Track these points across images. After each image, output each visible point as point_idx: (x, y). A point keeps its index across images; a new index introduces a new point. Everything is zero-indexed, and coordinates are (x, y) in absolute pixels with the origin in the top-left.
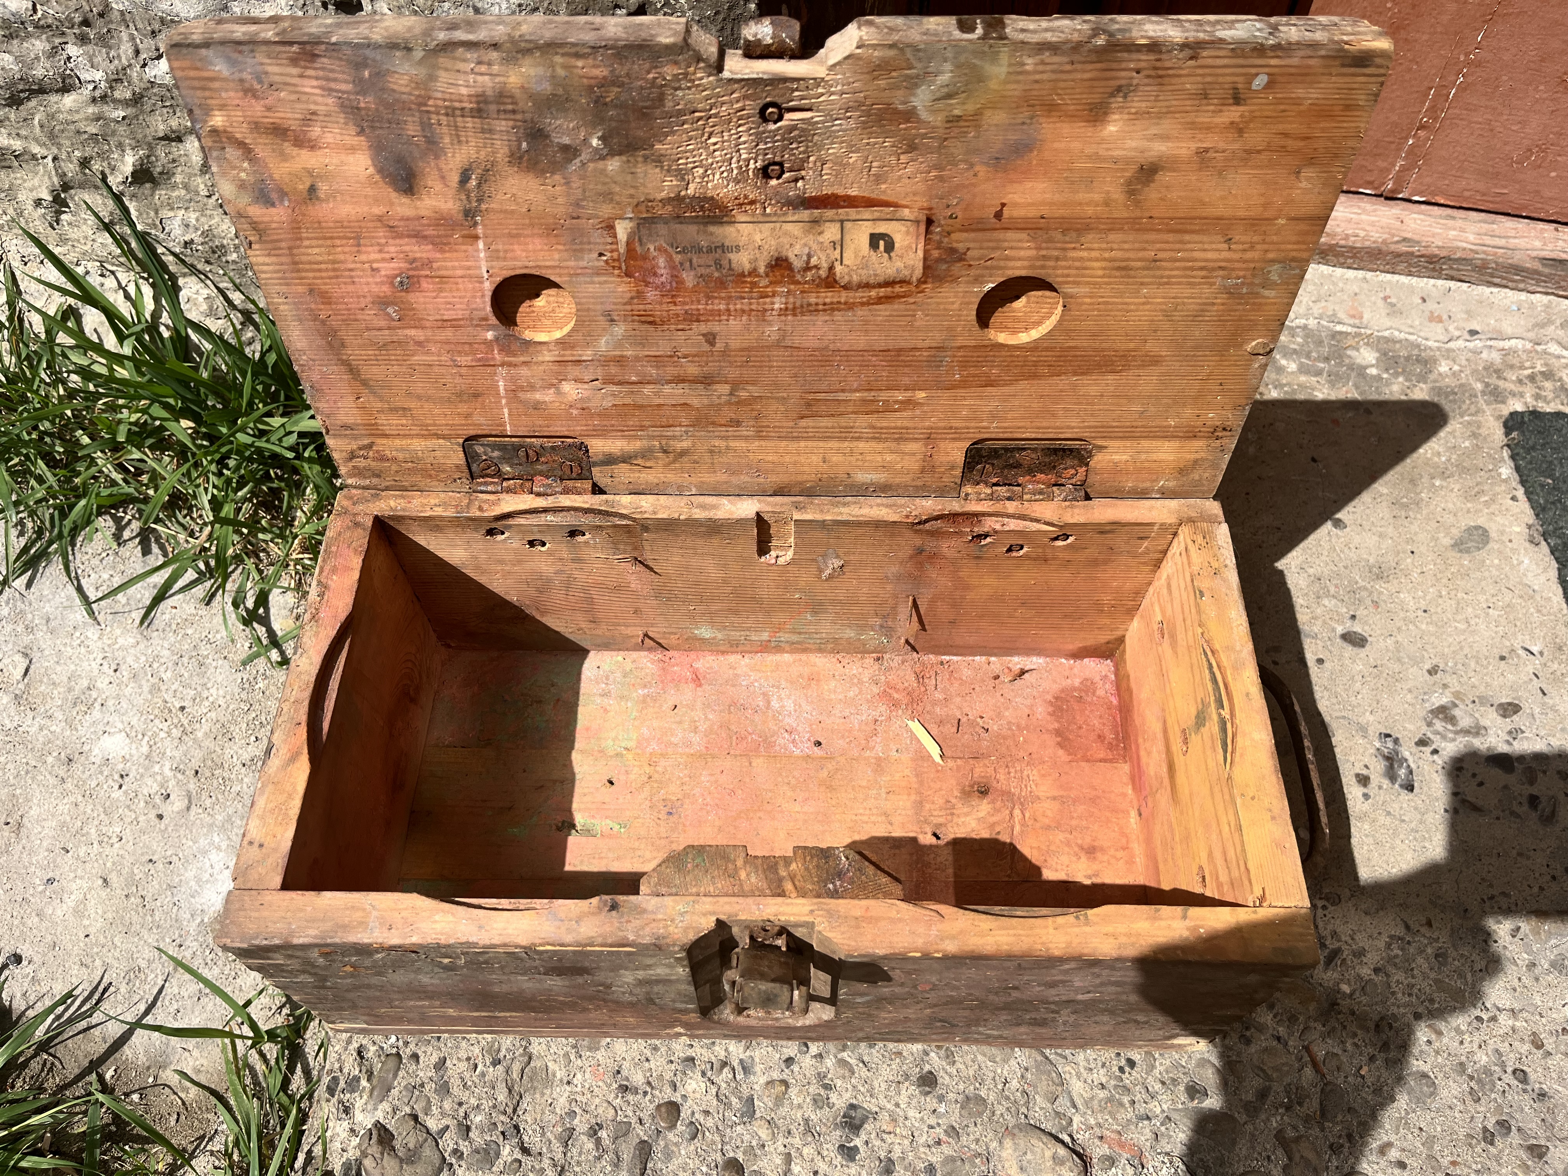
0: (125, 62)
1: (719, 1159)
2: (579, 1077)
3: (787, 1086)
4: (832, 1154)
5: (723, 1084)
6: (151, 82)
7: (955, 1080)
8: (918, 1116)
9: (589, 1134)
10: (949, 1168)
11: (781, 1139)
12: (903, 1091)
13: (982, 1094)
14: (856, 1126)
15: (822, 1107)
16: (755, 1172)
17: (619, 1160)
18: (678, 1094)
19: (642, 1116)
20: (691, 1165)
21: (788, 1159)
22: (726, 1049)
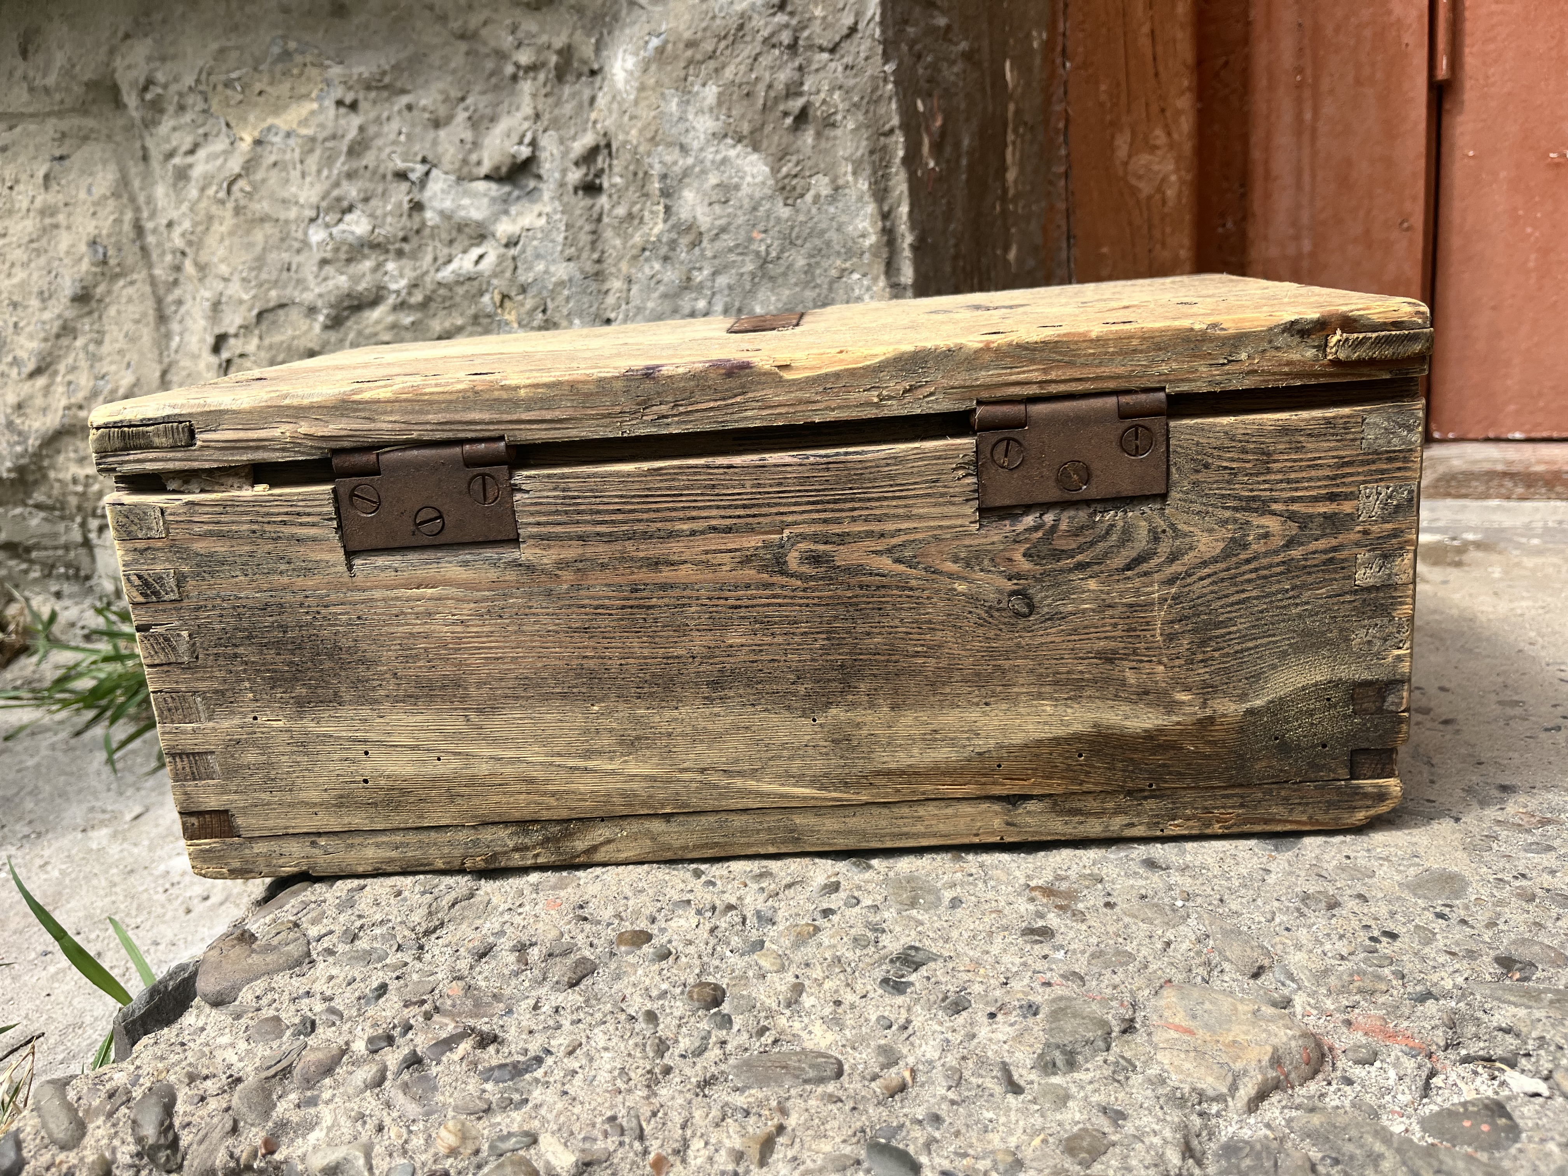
0: (425, 268)
1: (691, 980)
2: (527, 908)
3: (817, 929)
4: (869, 987)
5: (724, 925)
6: (439, 283)
7: (1084, 934)
8: (1018, 961)
9: (514, 949)
10: (1062, 1004)
11: (793, 970)
12: (998, 939)
13: (1129, 949)
14: (914, 963)
15: (865, 947)
16: (743, 996)
17: (544, 979)
18: (655, 926)
19: (596, 941)
20: (647, 982)
21: (798, 989)
22: (739, 898)
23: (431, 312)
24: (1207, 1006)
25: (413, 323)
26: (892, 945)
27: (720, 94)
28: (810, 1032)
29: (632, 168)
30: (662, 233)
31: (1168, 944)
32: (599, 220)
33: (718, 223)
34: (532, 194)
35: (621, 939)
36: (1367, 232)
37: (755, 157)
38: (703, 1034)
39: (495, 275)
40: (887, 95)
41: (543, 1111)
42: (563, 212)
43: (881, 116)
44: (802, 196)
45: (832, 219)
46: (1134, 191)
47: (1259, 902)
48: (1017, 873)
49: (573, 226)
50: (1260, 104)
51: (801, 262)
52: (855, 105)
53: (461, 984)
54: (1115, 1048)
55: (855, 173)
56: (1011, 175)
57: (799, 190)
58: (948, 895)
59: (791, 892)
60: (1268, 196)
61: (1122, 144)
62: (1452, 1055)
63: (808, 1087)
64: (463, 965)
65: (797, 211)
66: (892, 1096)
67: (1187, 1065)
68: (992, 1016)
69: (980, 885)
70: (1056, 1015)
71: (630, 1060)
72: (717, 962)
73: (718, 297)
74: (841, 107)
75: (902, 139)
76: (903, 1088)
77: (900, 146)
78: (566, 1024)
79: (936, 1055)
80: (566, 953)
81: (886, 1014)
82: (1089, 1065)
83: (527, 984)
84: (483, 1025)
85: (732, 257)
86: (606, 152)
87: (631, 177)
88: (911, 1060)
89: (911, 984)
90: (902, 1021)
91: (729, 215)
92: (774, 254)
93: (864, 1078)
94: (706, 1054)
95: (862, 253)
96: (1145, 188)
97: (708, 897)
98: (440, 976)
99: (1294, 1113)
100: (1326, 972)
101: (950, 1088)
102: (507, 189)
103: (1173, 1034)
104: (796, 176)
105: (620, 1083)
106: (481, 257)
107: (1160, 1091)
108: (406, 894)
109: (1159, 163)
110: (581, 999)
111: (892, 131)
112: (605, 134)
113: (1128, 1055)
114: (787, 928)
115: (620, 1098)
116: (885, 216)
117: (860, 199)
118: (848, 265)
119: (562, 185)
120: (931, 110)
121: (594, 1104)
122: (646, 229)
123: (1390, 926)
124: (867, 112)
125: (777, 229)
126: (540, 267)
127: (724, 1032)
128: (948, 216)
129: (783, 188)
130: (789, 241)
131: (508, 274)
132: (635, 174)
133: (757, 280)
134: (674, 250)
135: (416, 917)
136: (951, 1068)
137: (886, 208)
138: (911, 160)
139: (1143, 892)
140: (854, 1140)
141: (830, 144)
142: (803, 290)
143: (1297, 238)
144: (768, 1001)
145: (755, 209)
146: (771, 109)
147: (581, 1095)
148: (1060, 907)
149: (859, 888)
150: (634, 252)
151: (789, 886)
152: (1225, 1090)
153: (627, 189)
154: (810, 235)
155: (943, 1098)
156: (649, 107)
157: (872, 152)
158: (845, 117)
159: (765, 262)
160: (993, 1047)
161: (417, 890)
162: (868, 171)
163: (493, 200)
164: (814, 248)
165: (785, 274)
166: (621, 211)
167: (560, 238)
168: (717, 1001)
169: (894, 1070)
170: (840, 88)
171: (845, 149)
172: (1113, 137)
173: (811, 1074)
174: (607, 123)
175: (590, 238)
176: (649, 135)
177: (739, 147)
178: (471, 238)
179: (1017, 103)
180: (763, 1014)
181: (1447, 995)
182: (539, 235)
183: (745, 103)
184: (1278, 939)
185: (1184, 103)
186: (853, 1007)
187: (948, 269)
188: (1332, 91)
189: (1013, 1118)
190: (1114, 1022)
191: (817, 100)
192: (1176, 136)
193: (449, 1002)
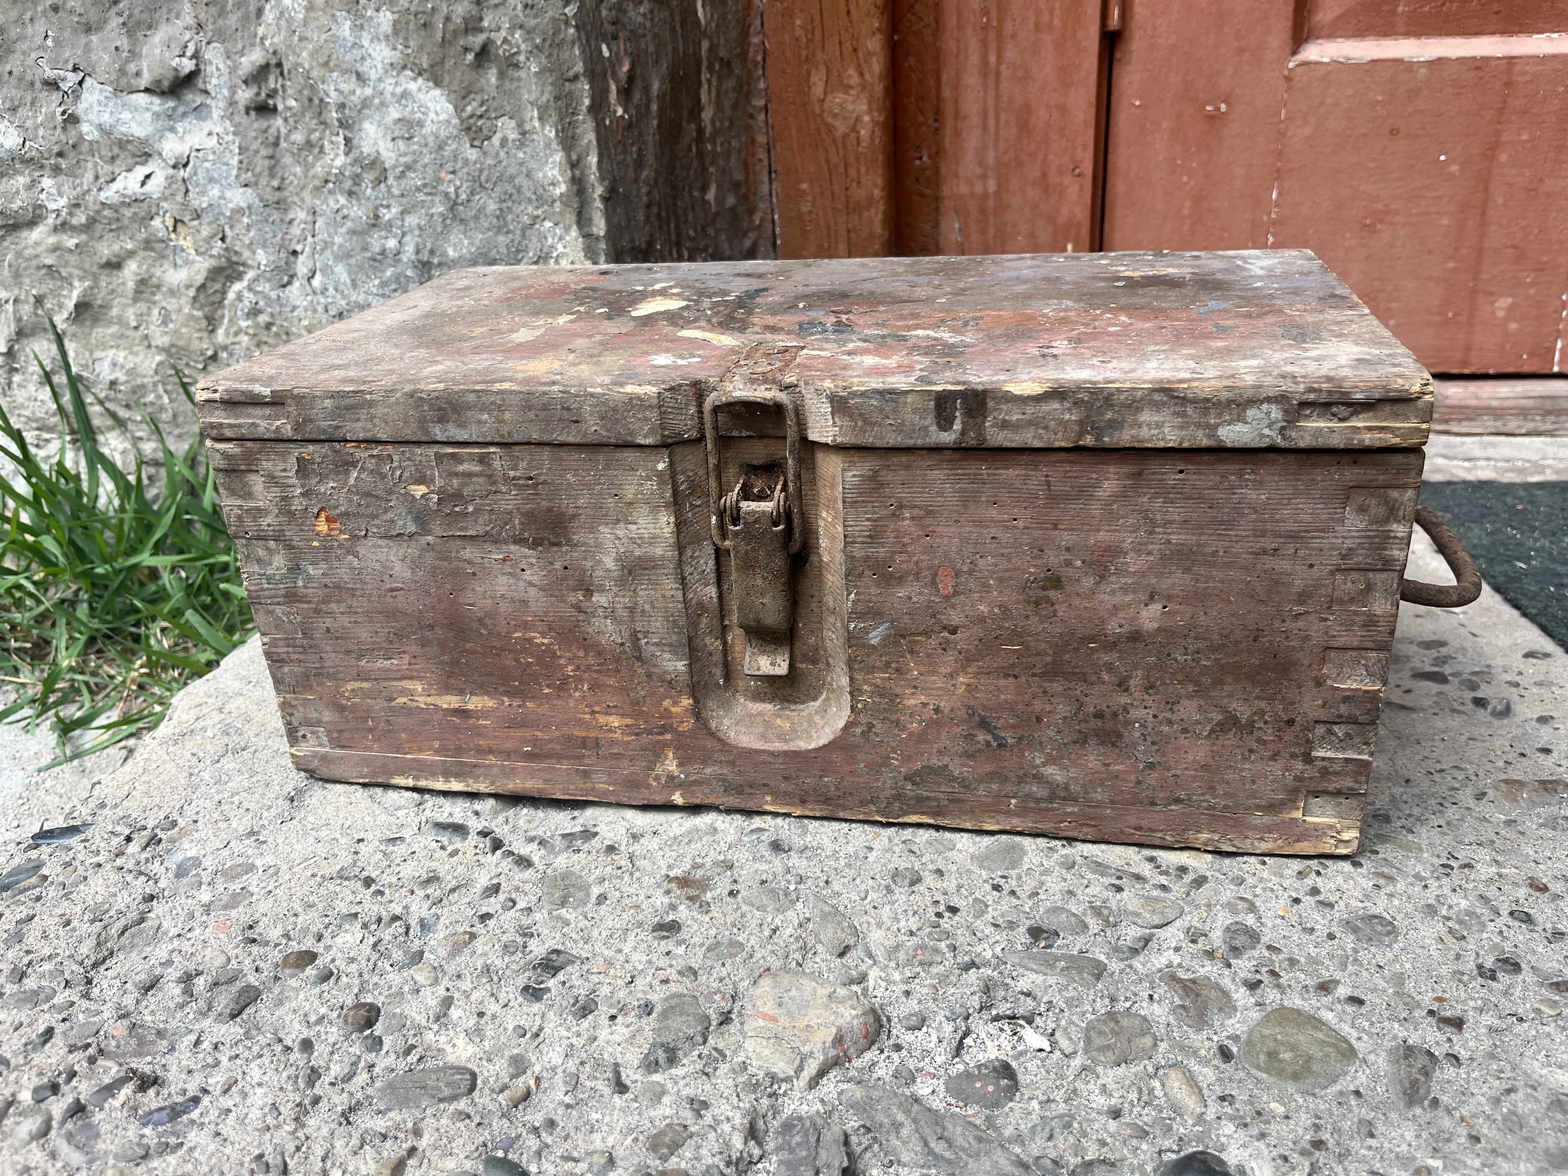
0: (85, 187)
1: (350, 1002)
2: (197, 932)
3: (473, 936)
4: (511, 996)
5: (388, 938)
6: (103, 204)
7: (706, 926)
8: (645, 958)
9: (180, 981)
10: (673, 1002)
11: (445, 982)
12: (631, 937)
13: (740, 939)
14: (553, 968)
15: (513, 953)
16: (394, 1015)
17: (209, 1009)
18: (321, 944)
19: (262, 965)
20: (308, 1006)
21: (447, 1002)
22: (406, 907)
23: (97, 234)
24: (794, 993)
25: (77, 246)
26: (538, 949)
27: (395, 22)
28: (454, 1046)
29: (306, 92)
30: (344, 165)
31: (774, 931)
32: (276, 144)
33: (402, 160)
34: (200, 111)
35: (286, 962)
36: (1044, 176)
37: (437, 92)
38: (353, 1059)
39: (165, 198)
40: (569, 38)
41: (196, 1154)
42: (235, 134)
43: (565, 61)
44: (489, 138)
45: (521, 164)
46: (830, 128)
47: (858, 881)
48: (661, 863)
49: (247, 149)
50: (949, 43)
51: (492, 206)
52: (537, 47)
53: (126, 1022)
54: (711, 1041)
55: (540, 119)
56: (707, 115)
57: (485, 132)
58: (596, 891)
59: (454, 897)
60: (957, 134)
61: (818, 80)
62: (985, 1015)
63: (442, 1106)
64: (129, 1001)
65: (485, 153)
66: (516, 1107)
67: (766, 1052)
68: (613, 1018)
69: (626, 877)
70: (665, 1015)
71: (282, 1094)
72: (376, 979)
73: (408, 238)
74: (523, 47)
75: (587, 87)
76: (527, 1096)
77: (586, 94)
78: (224, 1060)
79: (560, 1061)
80: (231, 981)
81: (522, 1023)
82: (685, 1061)
83: (191, 1016)
84: (143, 1065)
85: (421, 197)
86: (278, 71)
87: (306, 102)
88: (537, 1068)
89: (548, 990)
90: (535, 1029)
91: (414, 153)
92: (464, 197)
93: (493, 1091)
94: (355, 1079)
95: (554, 201)
96: (841, 128)
97: (375, 908)
98: (106, 1015)
99: (845, 1086)
100: (897, 948)
101: (567, 1093)
102: (171, 104)
103: (761, 1022)
104: (481, 117)
105: (270, 1121)
106: (148, 177)
107: (741, 1079)
108: (75, 923)
109: (854, 102)
110: (242, 1031)
111: (576, 77)
112: (275, 53)
113: (720, 1046)
114: (445, 938)
115: (268, 1136)
116: (574, 165)
117: (548, 146)
118: (539, 212)
119: (232, 103)
120: (617, 54)
121: (243, 1143)
122: (327, 159)
123: (955, 901)
124: (550, 55)
125: (466, 170)
126: (214, 192)
127: (374, 1055)
128: (639, 164)
129: (469, 129)
130: (478, 184)
131: (179, 198)
132: (310, 100)
133: (448, 222)
134: (359, 185)
135: (84, 949)
136: (571, 1074)
137: (574, 157)
138: (598, 107)
139: (764, 877)
140: (476, 1155)
141: (515, 84)
142: (496, 235)
143: (983, 177)
144: (418, 1018)
145: (441, 148)
146: (450, 43)
147: (232, 1135)
148: (691, 899)
149: (517, 889)
150: (317, 183)
151: (453, 890)
152: (792, 1073)
153: (303, 114)
154: (500, 179)
155: (561, 1103)
156: (319, 28)
157: (557, 98)
158: (528, 59)
159: (455, 204)
160: (610, 1049)
161: (86, 918)
162: (554, 118)
163: (156, 115)
164: (505, 193)
165: (476, 217)
166: (298, 137)
167: (234, 162)
168: (370, 1023)
169: (522, 1079)
170: (521, 27)
171: (530, 92)
172: (809, 74)
173: (447, 1092)
174: (275, 40)
175: (267, 162)
176: (321, 61)
177: (420, 80)
178: (134, 156)
179: (710, 38)
180: (412, 1032)
181: (986, 964)
182: (211, 157)
183: (423, 33)
184: (865, 918)
185: (874, 44)
186: (494, 1017)
187: (641, 217)
188: (1014, 36)
189: (615, 1118)
190: (713, 1016)
191: (498, 38)
192: (867, 76)
193: (113, 1043)
